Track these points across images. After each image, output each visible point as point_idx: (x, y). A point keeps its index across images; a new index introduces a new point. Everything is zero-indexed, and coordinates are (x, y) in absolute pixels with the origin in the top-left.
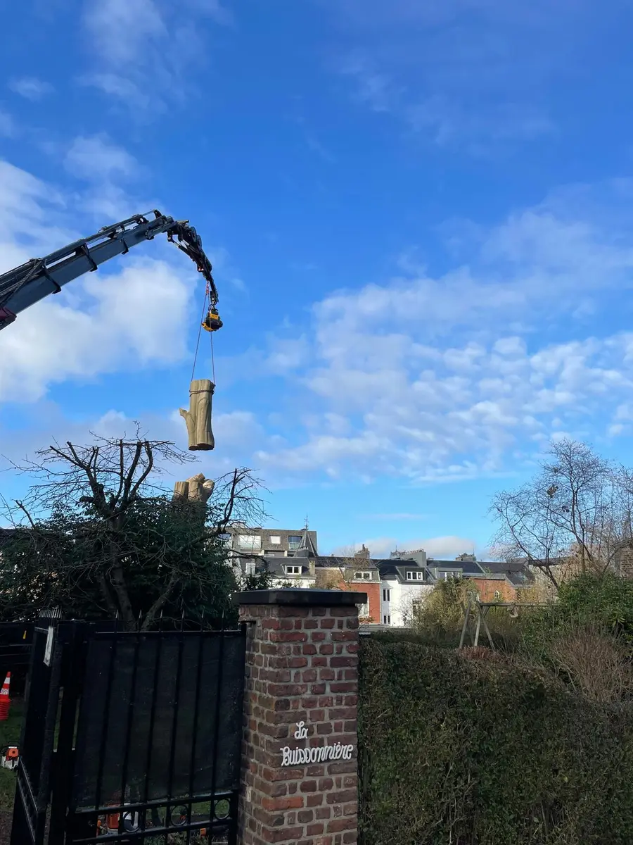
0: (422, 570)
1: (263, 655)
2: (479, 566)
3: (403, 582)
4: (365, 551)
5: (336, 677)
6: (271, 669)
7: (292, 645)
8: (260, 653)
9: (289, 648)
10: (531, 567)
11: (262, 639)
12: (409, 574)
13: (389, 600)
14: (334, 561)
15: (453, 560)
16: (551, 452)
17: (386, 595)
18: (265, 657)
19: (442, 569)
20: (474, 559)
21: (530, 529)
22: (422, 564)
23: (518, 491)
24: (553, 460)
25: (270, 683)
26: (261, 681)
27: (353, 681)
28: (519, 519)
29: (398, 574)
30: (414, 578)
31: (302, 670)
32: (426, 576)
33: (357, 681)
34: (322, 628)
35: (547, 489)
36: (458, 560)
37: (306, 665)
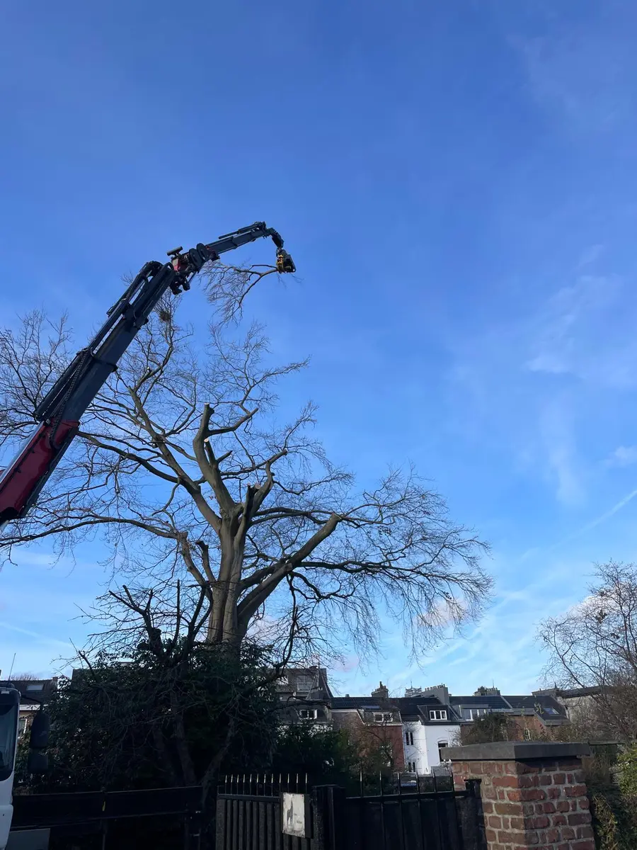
0: (445, 708)
1: (500, 816)
2: (504, 700)
3: (427, 723)
4: (383, 690)
5: (576, 836)
6: (516, 831)
7: (533, 804)
8: (495, 814)
9: (532, 807)
10: (559, 700)
11: (495, 798)
12: (432, 714)
13: (412, 744)
14: (349, 702)
15: (471, 694)
16: (597, 575)
17: (410, 739)
18: (503, 817)
19: (466, 706)
20: (499, 692)
21: (582, 658)
22: (444, 702)
23: (565, 617)
24: (600, 583)
25: (517, 845)
26: (502, 844)
27: (590, 839)
28: (567, 647)
29: (420, 714)
30: (439, 717)
31: (546, 831)
32: (450, 715)
33: (593, 839)
34: (556, 783)
35: (596, 613)
36: (478, 695)
37: (549, 825)
